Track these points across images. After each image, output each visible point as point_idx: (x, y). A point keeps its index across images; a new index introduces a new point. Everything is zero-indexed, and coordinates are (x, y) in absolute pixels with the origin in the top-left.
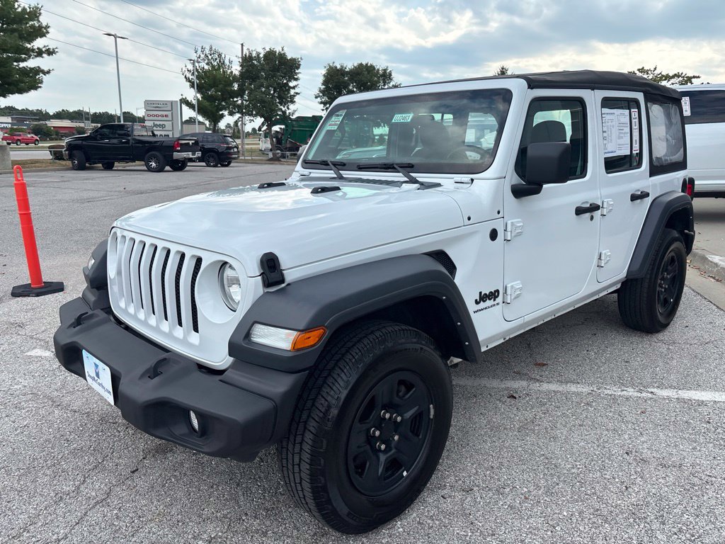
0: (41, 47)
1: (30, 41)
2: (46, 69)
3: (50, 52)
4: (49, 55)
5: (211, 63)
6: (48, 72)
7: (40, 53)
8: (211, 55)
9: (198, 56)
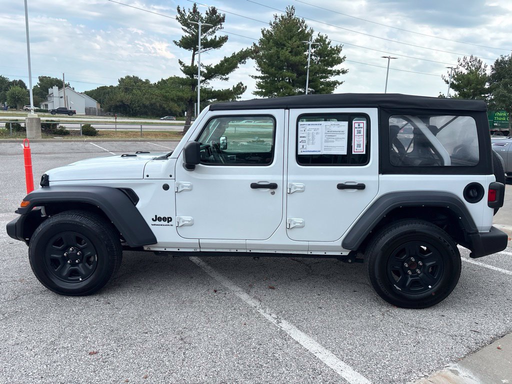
0: (340, 69)
1: (332, 66)
2: (340, 81)
3: (344, 72)
4: (343, 73)
5: (470, 68)
6: (342, 83)
7: (338, 73)
8: (471, 62)
9: (460, 64)
